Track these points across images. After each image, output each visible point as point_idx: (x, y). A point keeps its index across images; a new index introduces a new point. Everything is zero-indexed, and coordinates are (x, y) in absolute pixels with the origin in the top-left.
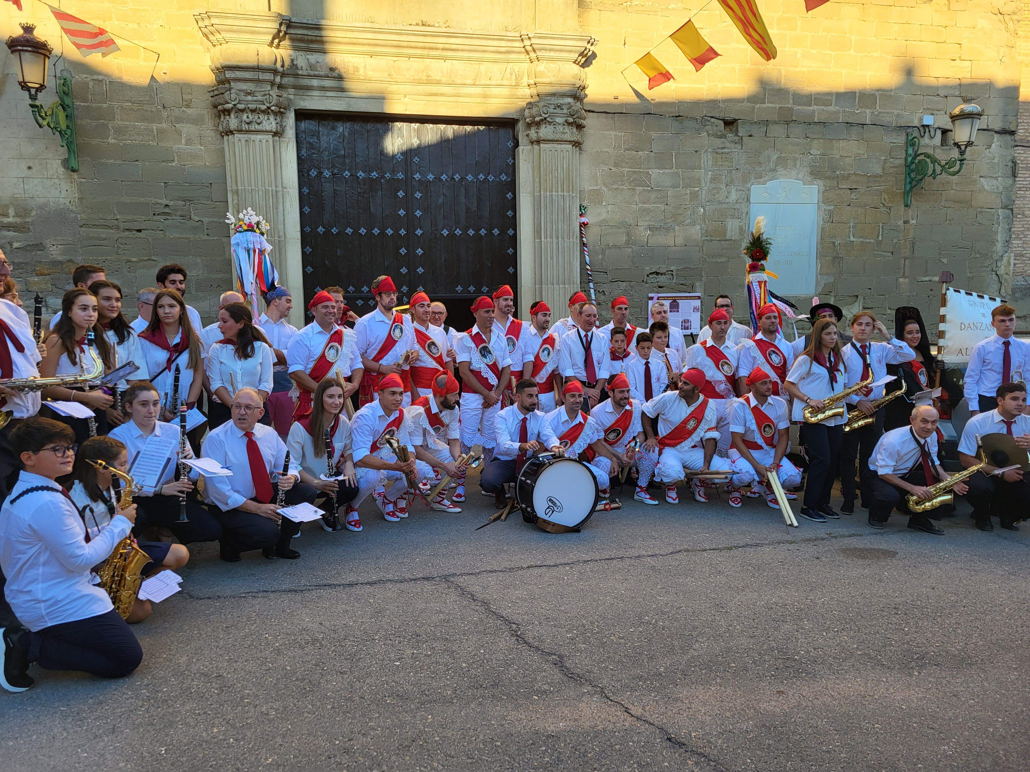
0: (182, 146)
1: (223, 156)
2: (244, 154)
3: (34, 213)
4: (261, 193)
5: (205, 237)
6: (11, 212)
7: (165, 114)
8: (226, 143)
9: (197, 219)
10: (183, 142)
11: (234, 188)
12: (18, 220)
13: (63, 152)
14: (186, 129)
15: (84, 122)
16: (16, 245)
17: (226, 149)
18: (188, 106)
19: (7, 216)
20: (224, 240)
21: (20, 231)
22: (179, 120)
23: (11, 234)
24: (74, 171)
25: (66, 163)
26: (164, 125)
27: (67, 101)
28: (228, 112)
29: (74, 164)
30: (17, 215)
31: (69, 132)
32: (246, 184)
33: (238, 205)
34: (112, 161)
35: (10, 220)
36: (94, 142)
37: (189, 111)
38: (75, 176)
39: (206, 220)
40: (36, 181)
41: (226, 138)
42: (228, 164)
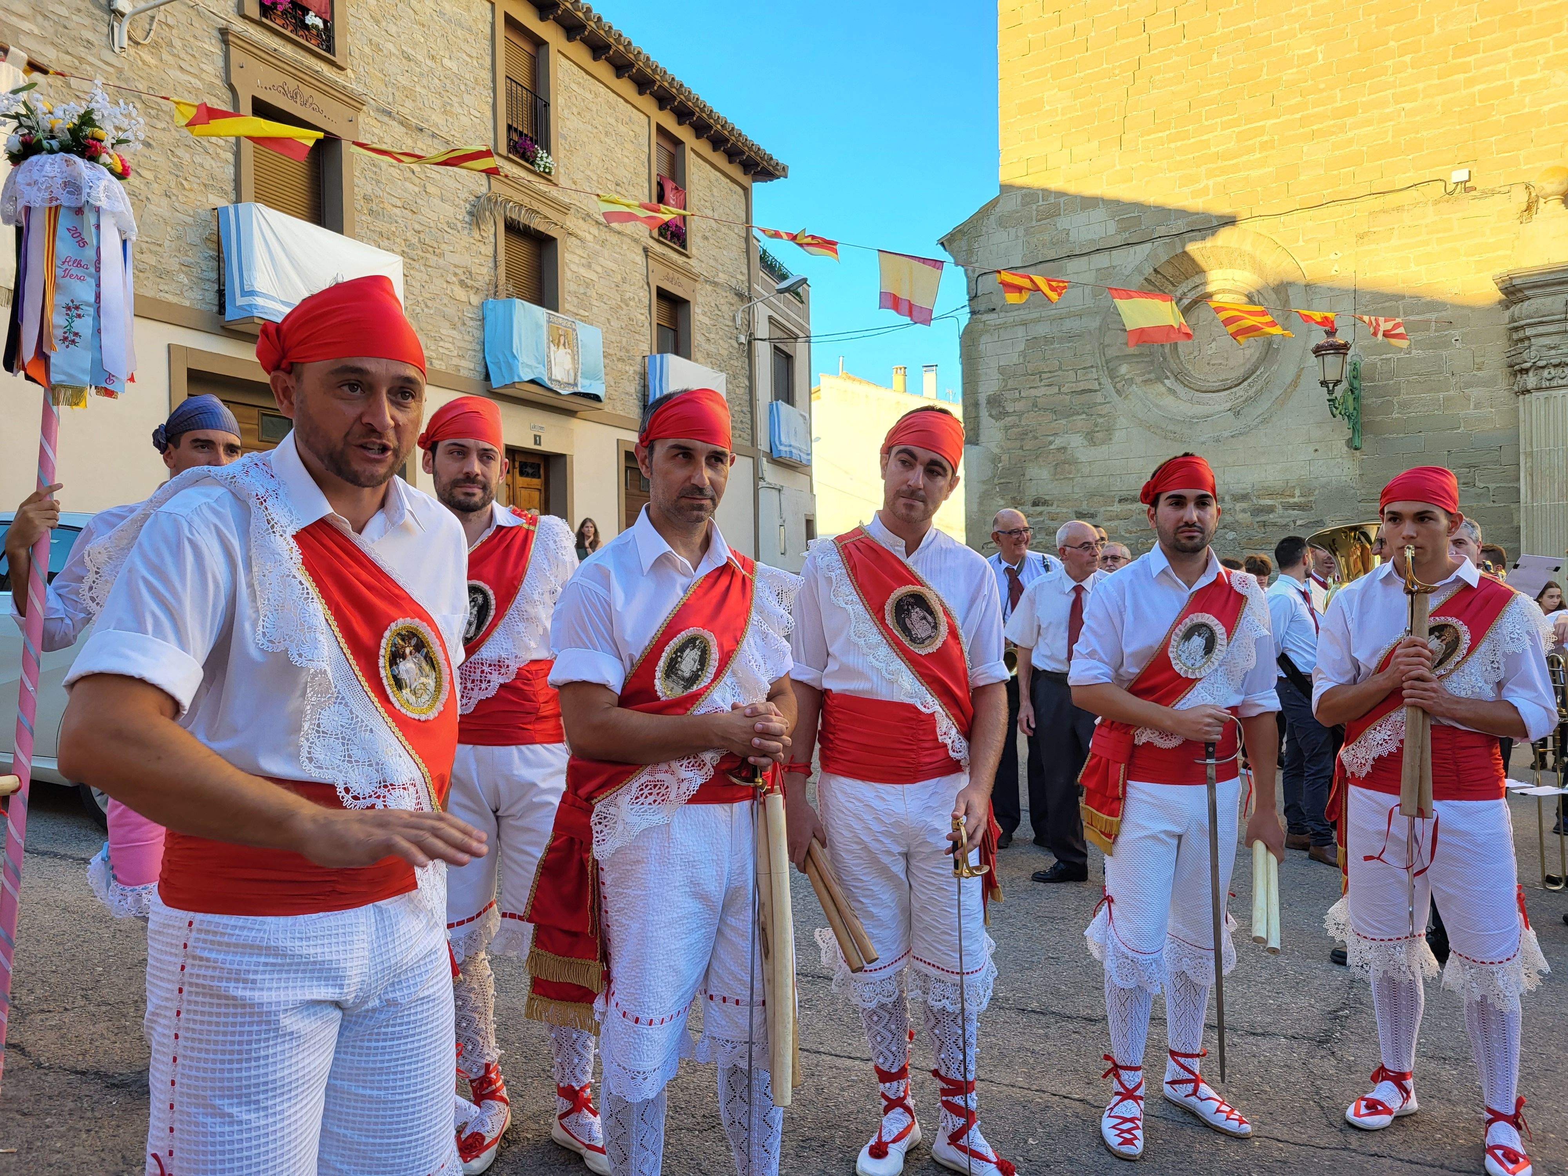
0: (1471, 411)
1: (1517, 417)
2: (1543, 413)
3: (1317, 492)
4: (1561, 453)
5: (1491, 504)
6: (1297, 492)
7: (1453, 381)
8: (1521, 404)
9: (1482, 485)
10: (1472, 406)
11: (1529, 449)
12: (1302, 499)
13: (1348, 434)
14: (1475, 393)
15: (1369, 401)
16: (1299, 523)
17: (1521, 409)
18: (1479, 369)
19: (1293, 496)
20: (1513, 506)
21: (1303, 510)
22: (1469, 385)
23: (1296, 512)
24: (1356, 449)
25: (1350, 443)
26: (1452, 393)
27: (1356, 384)
28: (1527, 371)
29: (1357, 443)
30: (1302, 496)
31: (1355, 413)
32: (1543, 445)
33: (1532, 467)
34: (1395, 435)
35: (1296, 500)
36: (1379, 418)
37: (1479, 374)
38: (1358, 453)
39: (1492, 486)
40: (1321, 462)
41: (1521, 397)
42: (1522, 425)
